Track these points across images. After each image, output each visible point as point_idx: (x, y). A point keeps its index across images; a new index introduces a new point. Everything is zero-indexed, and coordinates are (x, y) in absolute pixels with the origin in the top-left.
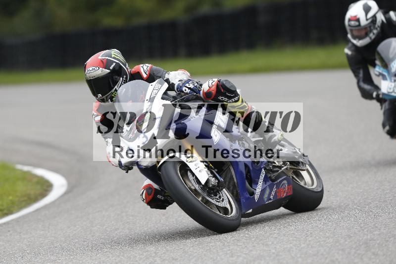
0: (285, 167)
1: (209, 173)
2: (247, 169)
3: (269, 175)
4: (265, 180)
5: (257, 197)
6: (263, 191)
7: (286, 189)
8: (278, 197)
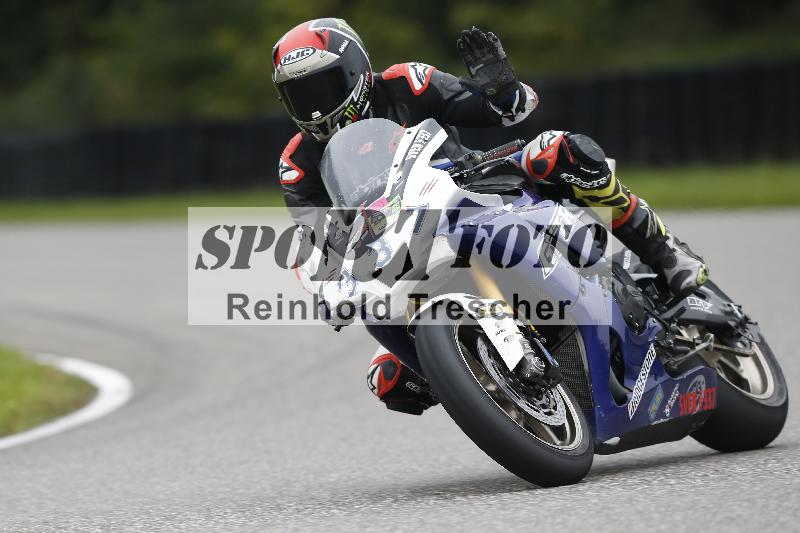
0: (704, 345)
1: (527, 346)
2: (615, 342)
3: (665, 361)
4: (656, 371)
5: (632, 408)
6: (648, 396)
7: (703, 396)
8: (682, 414)
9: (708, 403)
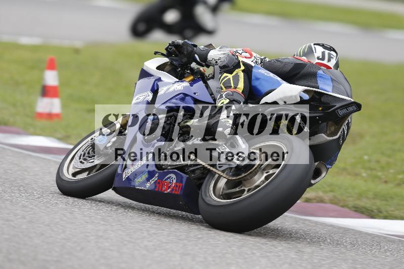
6: (136, 174)
7: (173, 185)
8: (157, 189)
9: (176, 190)
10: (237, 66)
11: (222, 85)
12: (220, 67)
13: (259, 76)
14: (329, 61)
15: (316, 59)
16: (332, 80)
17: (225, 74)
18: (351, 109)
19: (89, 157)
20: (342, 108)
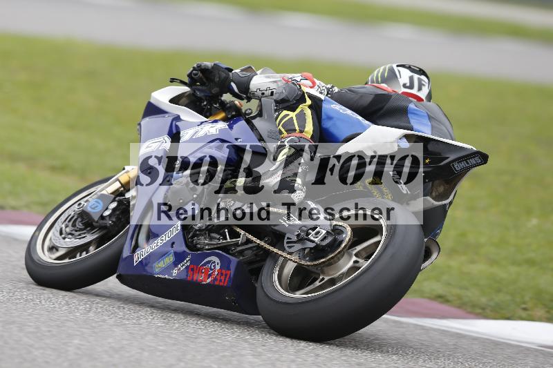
5: (137, 257)
6: (159, 255)
7: (216, 273)
8: (189, 278)
9: (220, 280)
10: (301, 99)
11: (280, 127)
12: (277, 102)
13: (332, 114)
14: (420, 89)
15: (402, 87)
16: (430, 118)
17: (285, 112)
18: (473, 161)
19: (76, 231)
20: (459, 160)
